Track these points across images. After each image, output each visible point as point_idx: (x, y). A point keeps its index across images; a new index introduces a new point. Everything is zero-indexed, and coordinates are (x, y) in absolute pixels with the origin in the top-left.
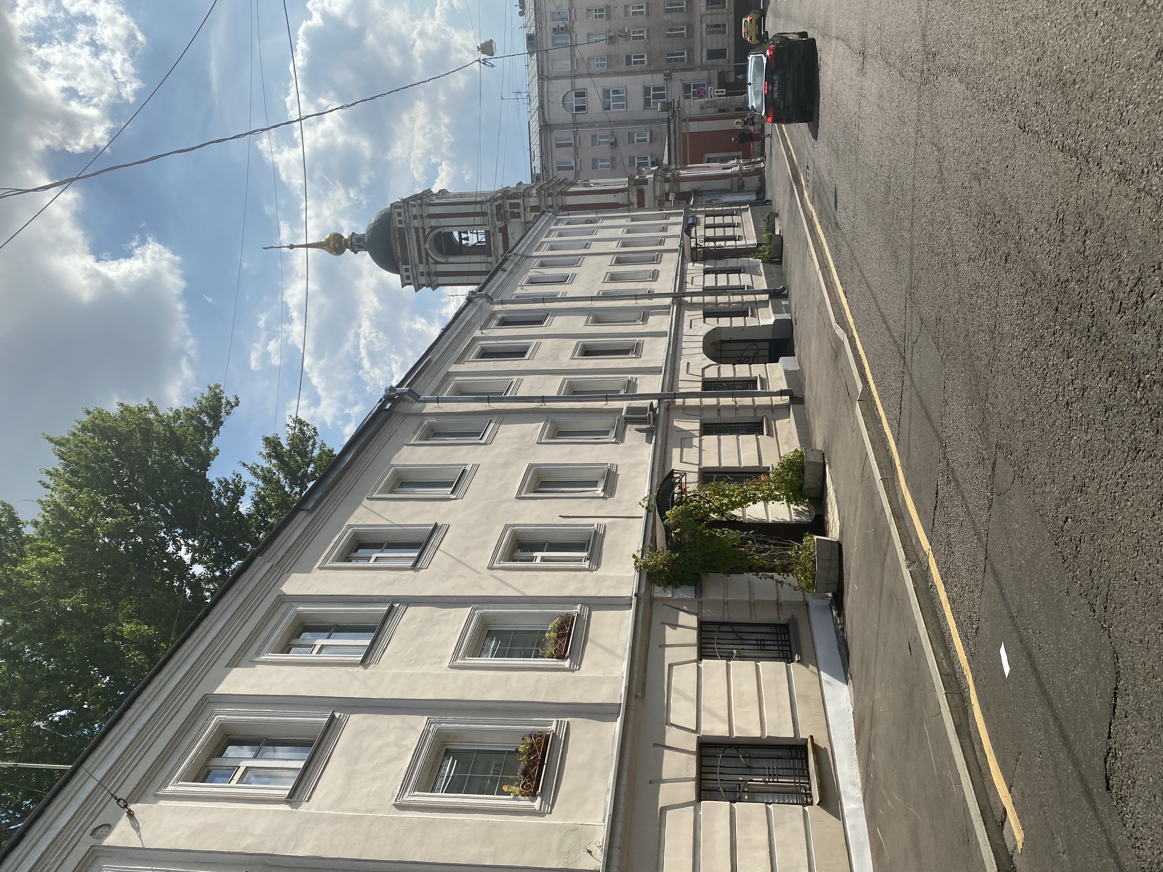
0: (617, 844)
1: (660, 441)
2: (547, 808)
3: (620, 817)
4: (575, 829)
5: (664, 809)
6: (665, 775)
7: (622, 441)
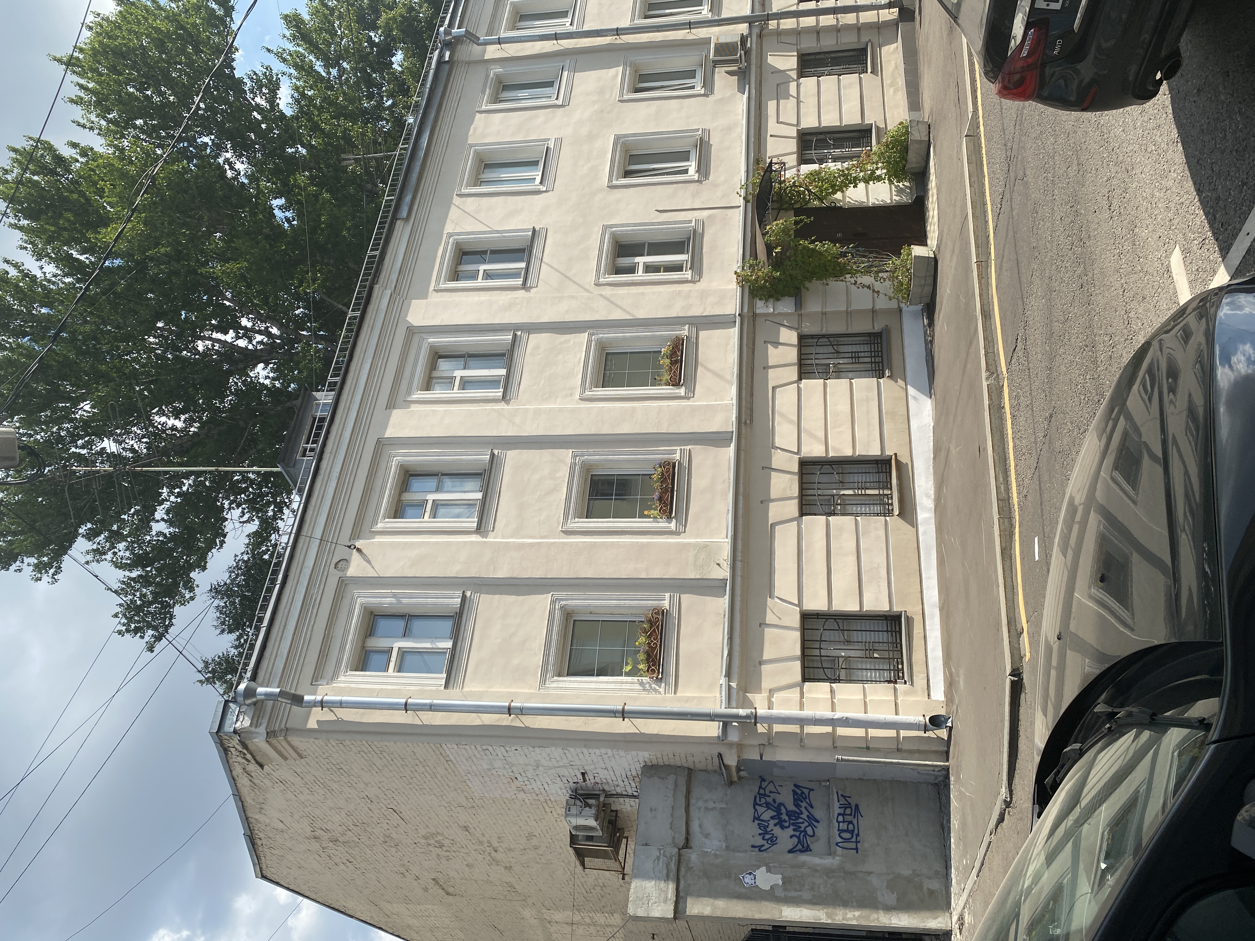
0: (739, 558)
1: (753, 91)
2: (682, 529)
3: (740, 535)
4: (705, 546)
5: (773, 525)
6: (773, 495)
7: (712, 92)
